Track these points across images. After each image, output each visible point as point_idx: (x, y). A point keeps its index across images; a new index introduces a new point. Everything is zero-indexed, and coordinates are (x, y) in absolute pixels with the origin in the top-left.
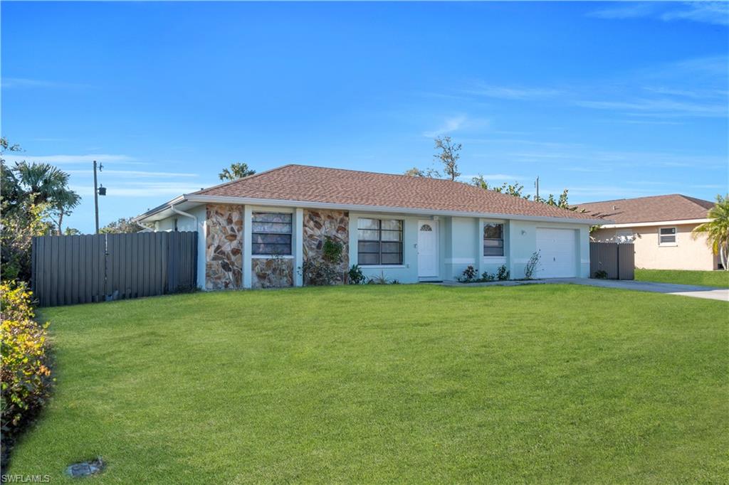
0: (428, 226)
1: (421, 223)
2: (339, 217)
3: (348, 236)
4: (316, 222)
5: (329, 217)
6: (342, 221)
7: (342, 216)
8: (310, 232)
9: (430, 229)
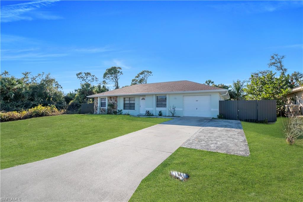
0: (144, 98)
1: (141, 98)
2: (115, 98)
3: (117, 102)
4: (111, 100)
5: (114, 98)
6: (116, 99)
7: (116, 98)
8: (110, 102)
9: (144, 99)
